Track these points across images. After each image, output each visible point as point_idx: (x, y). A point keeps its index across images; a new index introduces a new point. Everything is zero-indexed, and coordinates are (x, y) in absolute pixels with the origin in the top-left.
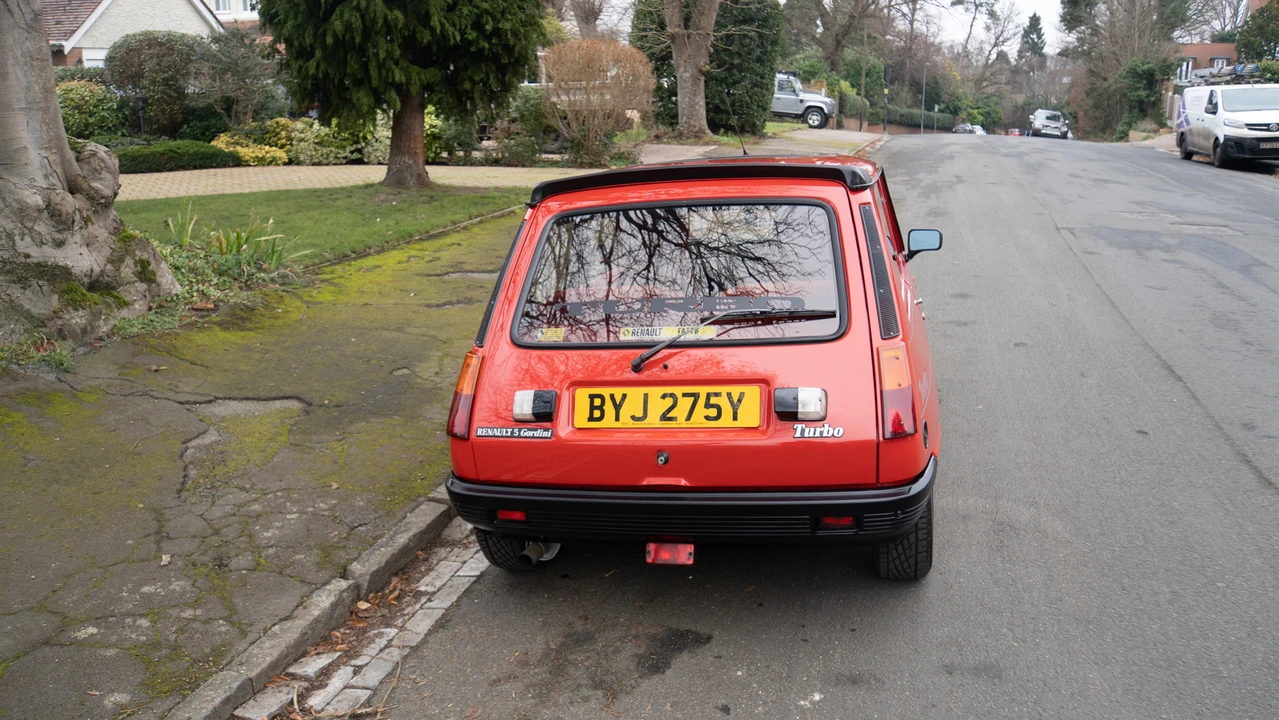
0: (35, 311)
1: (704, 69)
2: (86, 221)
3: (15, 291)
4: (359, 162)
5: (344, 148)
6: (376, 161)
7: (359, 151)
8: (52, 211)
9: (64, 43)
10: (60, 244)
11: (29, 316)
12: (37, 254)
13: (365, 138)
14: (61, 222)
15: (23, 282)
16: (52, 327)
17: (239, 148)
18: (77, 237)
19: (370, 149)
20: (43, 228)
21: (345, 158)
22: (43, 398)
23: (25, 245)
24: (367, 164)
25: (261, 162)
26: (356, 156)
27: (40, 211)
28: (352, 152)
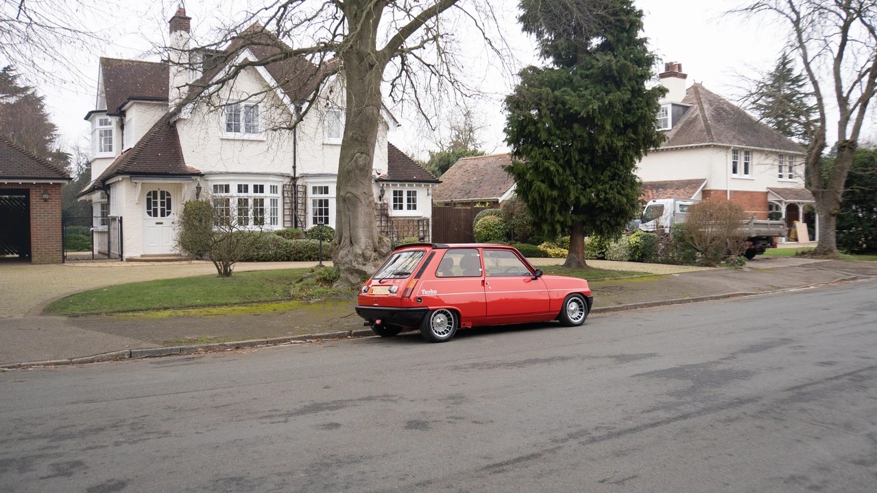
0: (353, 282)
1: (833, 212)
2: (376, 259)
3: (349, 276)
4: (603, 259)
5: (595, 251)
6: (609, 258)
7: (603, 253)
8: (363, 255)
9: (499, 198)
10: (364, 265)
11: (350, 283)
12: (357, 267)
13: (606, 247)
14: (366, 259)
15: (352, 274)
16: (356, 287)
17: (548, 249)
18: (371, 264)
19: (607, 252)
20: (360, 260)
21: (596, 256)
22: (340, 300)
23: (355, 264)
24: (606, 260)
25: (557, 256)
26: (601, 255)
27: (360, 255)
28: (599, 254)
